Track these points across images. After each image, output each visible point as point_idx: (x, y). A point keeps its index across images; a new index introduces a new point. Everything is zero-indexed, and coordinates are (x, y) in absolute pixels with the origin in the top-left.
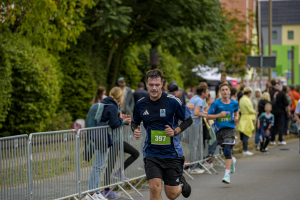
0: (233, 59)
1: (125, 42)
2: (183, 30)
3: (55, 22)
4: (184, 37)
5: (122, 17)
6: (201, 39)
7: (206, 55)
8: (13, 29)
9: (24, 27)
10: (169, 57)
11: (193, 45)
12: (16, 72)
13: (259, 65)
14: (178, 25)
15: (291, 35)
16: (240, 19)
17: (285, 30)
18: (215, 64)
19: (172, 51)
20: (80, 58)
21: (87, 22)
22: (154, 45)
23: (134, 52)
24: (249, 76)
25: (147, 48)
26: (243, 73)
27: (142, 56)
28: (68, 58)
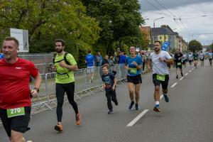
0: (144, 45)
1: (111, 41)
2: (129, 37)
3: (91, 36)
4: (129, 39)
5: (110, 34)
7: (136, 44)
8: (79, 38)
9: (82, 37)
10: (125, 45)
11: (132, 41)
12: (80, 51)
13: (151, 47)
14: (127, 35)
15: (161, 38)
16: (146, 33)
17: (159, 36)
18: (139, 47)
19: (126, 43)
20: (98, 46)
21: (100, 35)
22: (120, 42)
23: (114, 44)
24: (149, 50)
25: (118, 43)
26: (147, 49)
27: (116, 45)
28: (95, 46)
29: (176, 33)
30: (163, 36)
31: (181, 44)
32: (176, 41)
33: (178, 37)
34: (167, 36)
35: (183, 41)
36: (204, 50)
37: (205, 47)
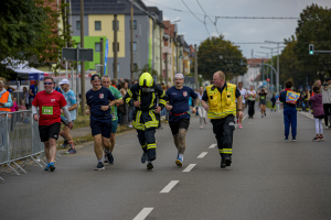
0: (47, 51)
6: (17, 30)
13: (76, 59)
15: (98, 25)
16: (53, 9)
29: (156, 11)
30: (107, 21)
31: (172, 50)
32: (154, 37)
33: (160, 24)
34: (121, 19)
35: (178, 41)
36: (252, 73)
37: (256, 63)
